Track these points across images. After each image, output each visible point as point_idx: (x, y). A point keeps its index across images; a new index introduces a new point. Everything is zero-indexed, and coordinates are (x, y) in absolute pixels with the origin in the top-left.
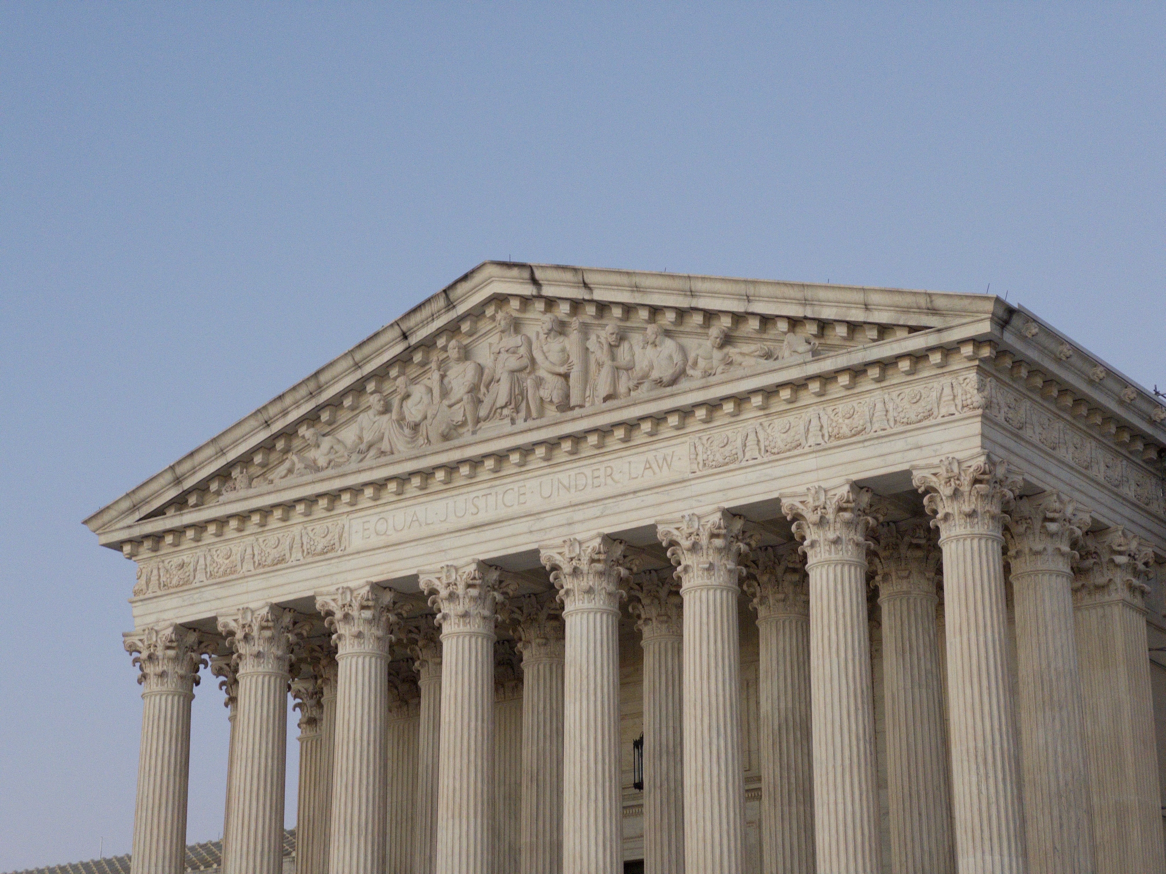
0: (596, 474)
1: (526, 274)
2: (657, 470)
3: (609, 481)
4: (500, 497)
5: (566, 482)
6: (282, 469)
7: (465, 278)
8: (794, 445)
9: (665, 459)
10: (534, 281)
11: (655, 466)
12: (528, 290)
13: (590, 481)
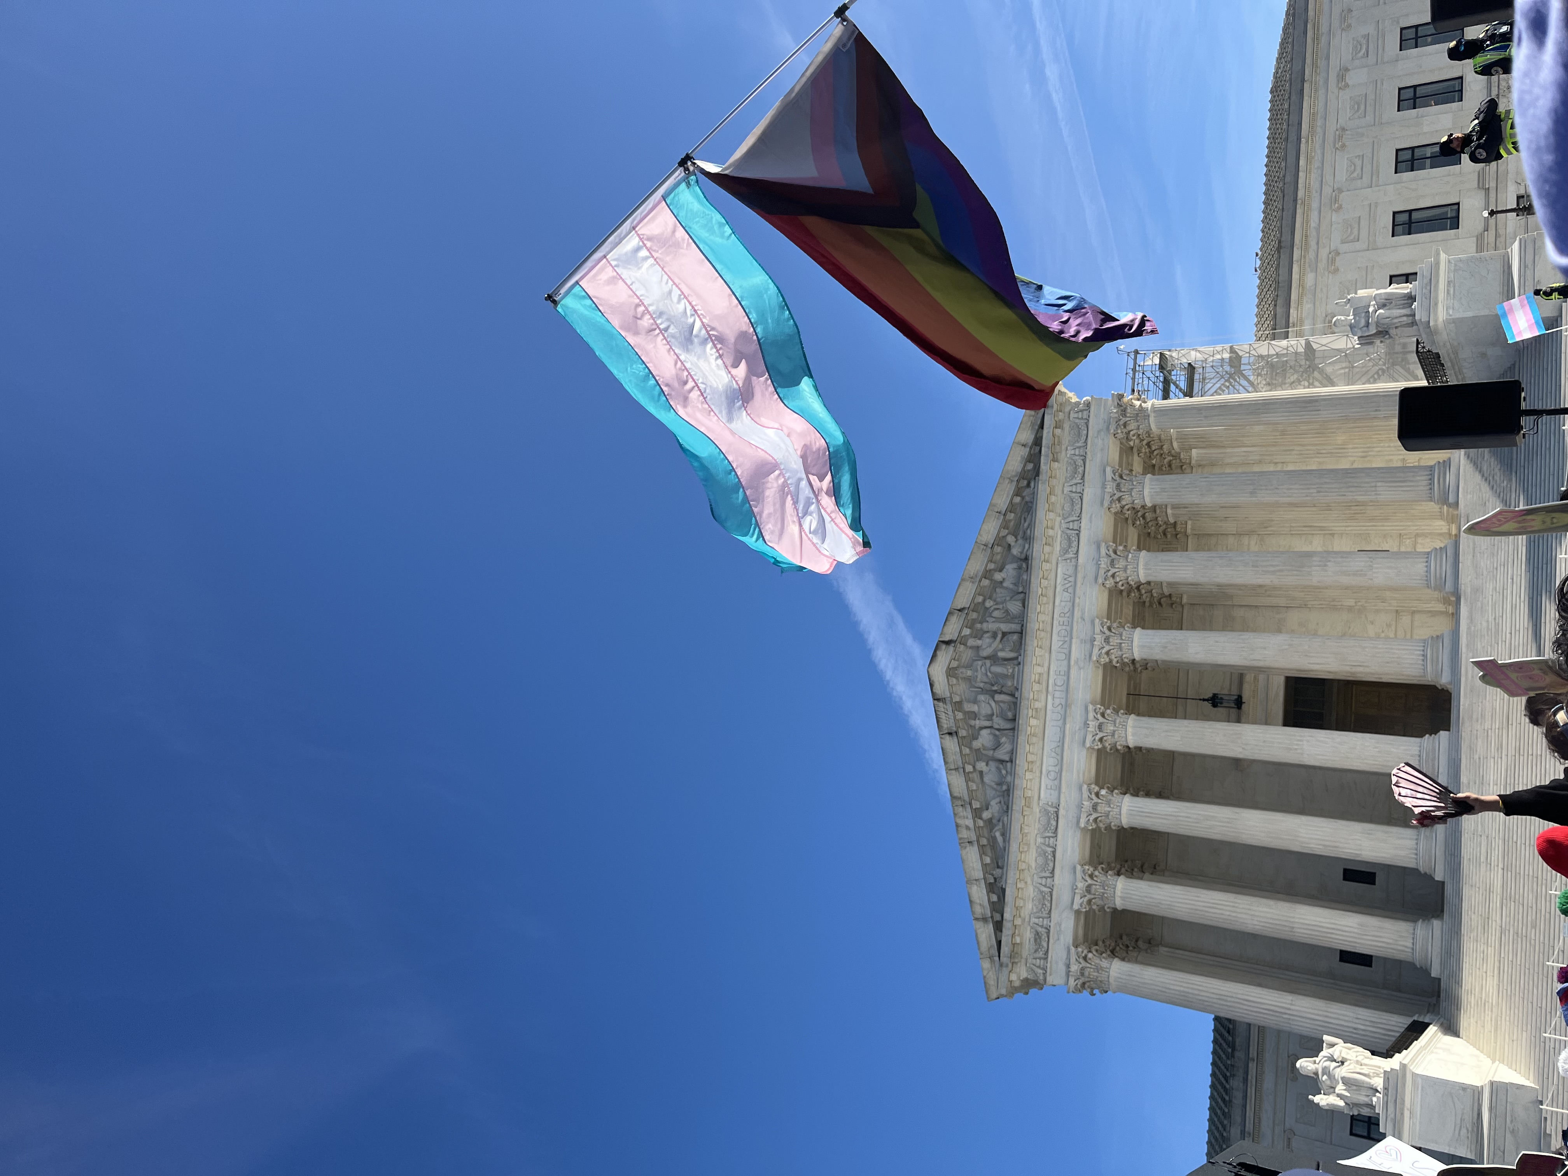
0: (1061, 623)
1: (944, 646)
2: (1069, 584)
3: (1067, 615)
4: (1057, 688)
5: (1062, 643)
6: (1000, 839)
7: (932, 685)
8: (1080, 500)
9: (1065, 579)
10: (948, 643)
11: (1067, 586)
12: (951, 648)
13: (1064, 627)
